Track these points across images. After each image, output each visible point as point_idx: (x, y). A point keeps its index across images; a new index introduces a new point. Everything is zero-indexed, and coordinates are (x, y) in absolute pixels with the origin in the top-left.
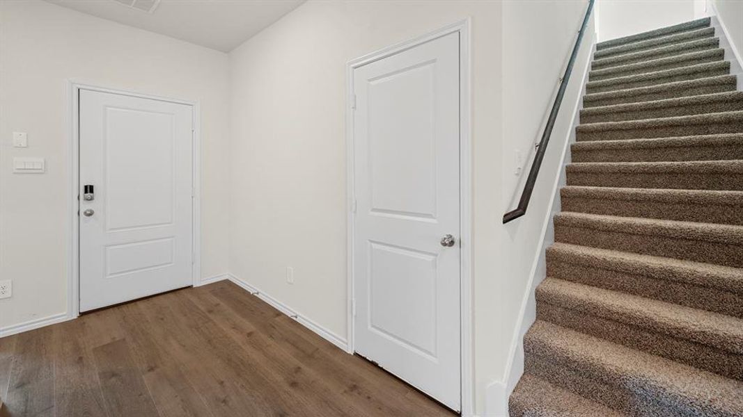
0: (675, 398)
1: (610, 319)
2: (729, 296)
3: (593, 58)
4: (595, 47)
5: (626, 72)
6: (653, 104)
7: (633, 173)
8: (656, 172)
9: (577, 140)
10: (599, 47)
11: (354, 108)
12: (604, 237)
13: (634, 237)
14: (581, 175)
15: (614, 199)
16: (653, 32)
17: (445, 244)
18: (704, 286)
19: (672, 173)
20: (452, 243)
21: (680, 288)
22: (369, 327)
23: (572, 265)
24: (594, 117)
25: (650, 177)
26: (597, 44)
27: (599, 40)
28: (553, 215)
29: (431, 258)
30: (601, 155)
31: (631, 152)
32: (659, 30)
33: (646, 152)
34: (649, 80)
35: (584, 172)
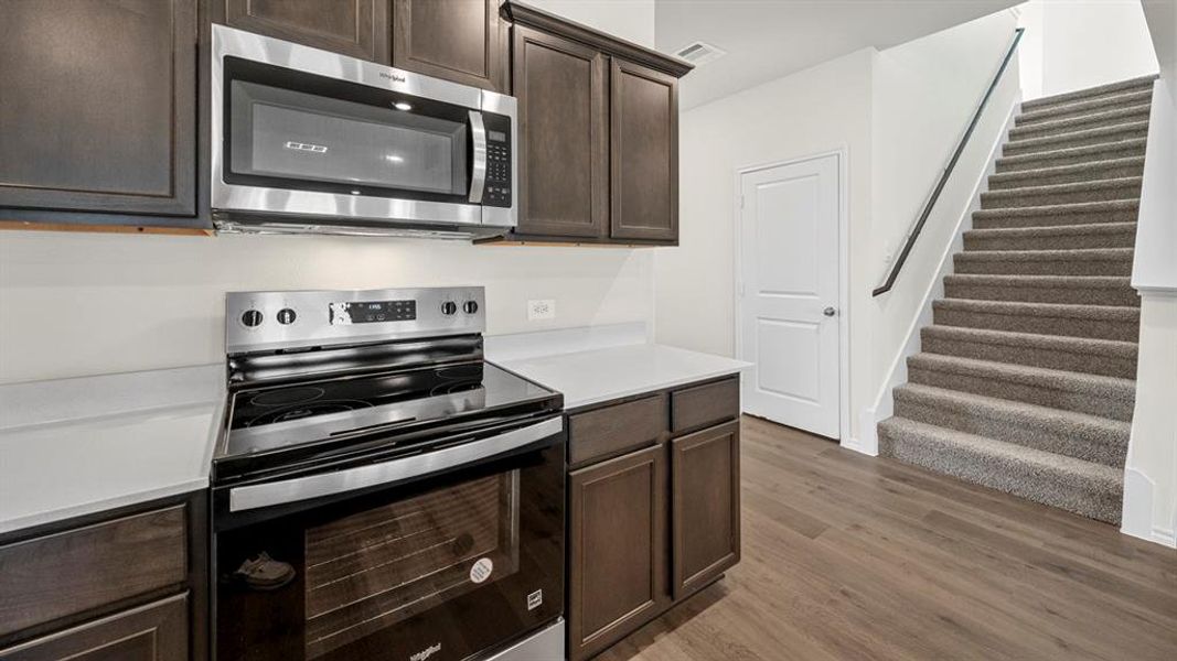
0: (999, 413)
1: (967, 375)
2: (1068, 356)
3: (1013, 123)
4: (1020, 107)
5: (1048, 144)
6: (1062, 188)
7: (1022, 261)
8: (1043, 260)
9: (974, 228)
10: (1025, 107)
11: (742, 207)
12: (980, 318)
13: (1006, 317)
14: (969, 264)
15: (995, 286)
16: (1097, 89)
17: (826, 314)
18: (1049, 349)
19: (1057, 260)
20: (832, 314)
21: (1031, 353)
22: (758, 390)
23: (943, 340)
24: (997, 202)
25: (1037, 265)
26: (1023, 104)
27: (1027, 97)
28: (932, 300)
29: (815, 327)
30: (995, 243)
31: (1026, 241)
32: (1104, 87)
33: (1042, 240)
34: (1071, 157)
35: (973, 260)
